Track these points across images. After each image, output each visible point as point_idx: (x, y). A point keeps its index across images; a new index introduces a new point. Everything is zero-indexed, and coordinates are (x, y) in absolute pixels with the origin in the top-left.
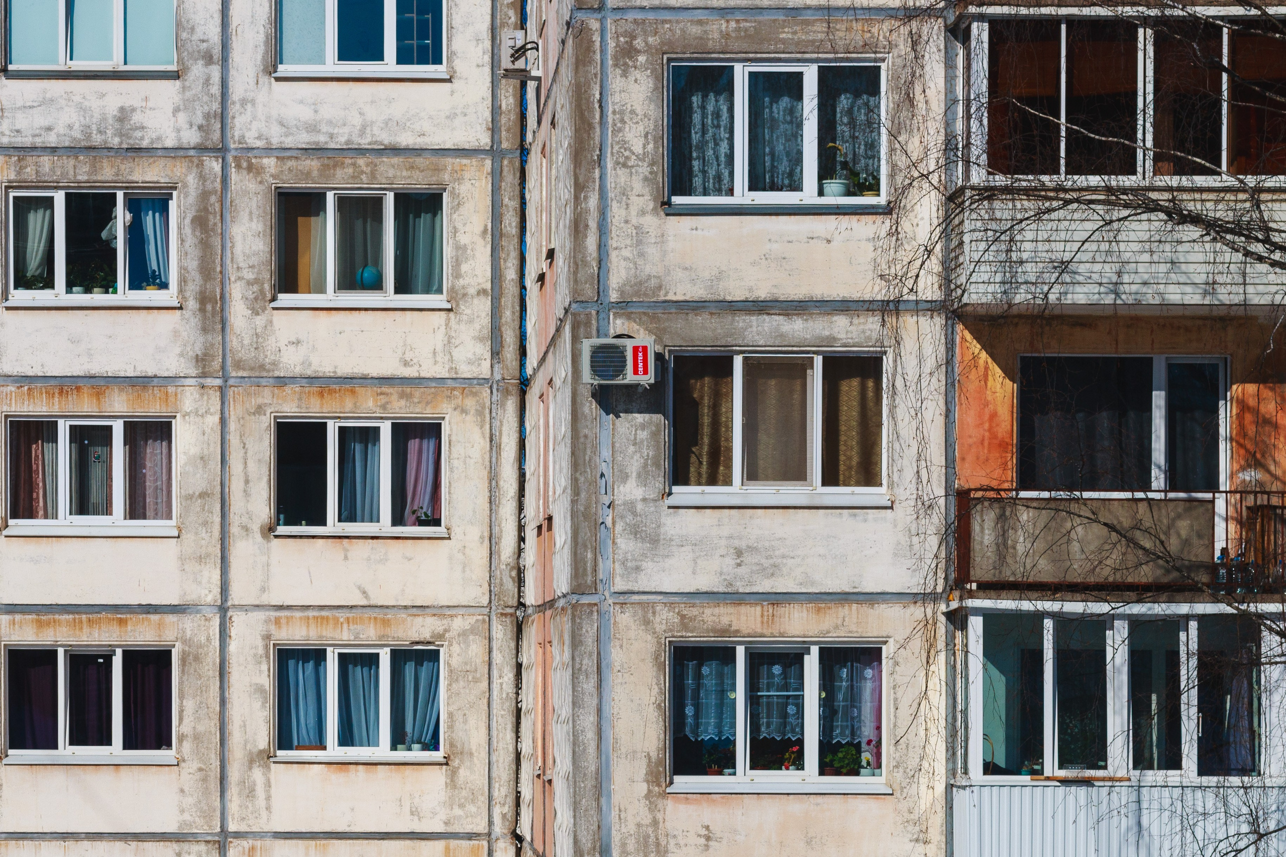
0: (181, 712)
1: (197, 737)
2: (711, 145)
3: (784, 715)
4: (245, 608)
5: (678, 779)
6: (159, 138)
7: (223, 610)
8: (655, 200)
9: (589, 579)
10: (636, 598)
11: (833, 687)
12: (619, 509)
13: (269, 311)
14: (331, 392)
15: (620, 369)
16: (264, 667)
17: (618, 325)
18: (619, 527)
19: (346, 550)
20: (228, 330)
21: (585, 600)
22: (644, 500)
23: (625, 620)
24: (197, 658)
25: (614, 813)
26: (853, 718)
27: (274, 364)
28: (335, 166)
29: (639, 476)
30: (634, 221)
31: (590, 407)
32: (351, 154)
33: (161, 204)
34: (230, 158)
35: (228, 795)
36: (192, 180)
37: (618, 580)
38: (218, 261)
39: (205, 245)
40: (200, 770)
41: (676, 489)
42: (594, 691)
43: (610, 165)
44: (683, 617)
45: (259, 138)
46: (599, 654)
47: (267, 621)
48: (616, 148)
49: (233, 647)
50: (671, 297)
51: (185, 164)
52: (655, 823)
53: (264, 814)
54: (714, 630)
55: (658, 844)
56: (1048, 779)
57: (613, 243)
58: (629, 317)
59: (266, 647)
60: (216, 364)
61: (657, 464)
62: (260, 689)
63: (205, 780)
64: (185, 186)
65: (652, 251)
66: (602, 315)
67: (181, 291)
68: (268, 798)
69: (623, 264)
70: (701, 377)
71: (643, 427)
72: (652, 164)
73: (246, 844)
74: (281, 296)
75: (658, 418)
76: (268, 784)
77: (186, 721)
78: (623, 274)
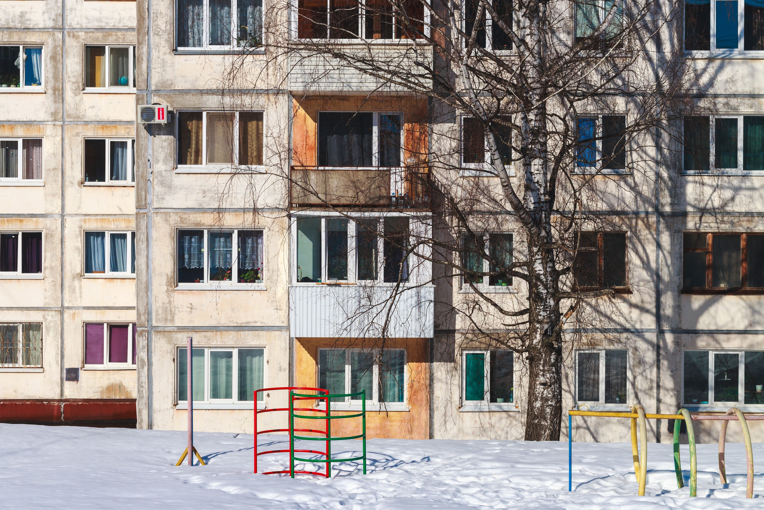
0: (45, 258)
1: (52, 268)
2: (196, 26)
3: (226, 258)
4: (71, 215)
5: (180, 284)
6: (37, 24)
7: (63, 216)
8: (170, 48)
9: (143, 203)
10: (162, 210)
11: (245, 246)
12: (155, 174)
13: (81, 94)
14: (107, 127)
15: (153, 118)
16: (79, 239)
17: (155, 99)
18: (155, 182)
19: (113, 192)
20: (65, 102)
21: (142, 211)
22: (166, 170)
23: (158, 219)
24: (52, 236)
25: (153, 298)
26: (253, 259)
27: (83, 116)
28: (108, 35)
29: (163, 161)
30: (161, 57)
31: (144, 133)
32: (115, 30)
33: (39, 51)
34: (66, 32)
35: (64, 292)
36: (50, 41)
37: (155, 203)
38: (61, 74)
39: (55, 67)
40: (53, 281)
41: (179, 166)
42: (145, 248)
43: (151, 34)
44: (181, 218)
45: (77, 24)
46: (147, 233)
47: (81, 221)
48: (154, 28)
49: (66, 231)
50: (177, 88)
51: (47, 34)
52: (170, 302)
53: (79, 299)
54: (194, 224)
55: (171, 311)
56: (323, 284)
57: (153, 66)
58: (159, 96)
59: (80, 231)
60: (60, 116)
61: (171, 156)
62: (77, 248)
63: (55, 285)
64: (47, 43)
65: (169, 69)
66: (149, 95)
67: (45, 86)
68: (81, 293)
69: (157, 74)
70: (192, 121)
71: (165, 141)
72: (169, 34)
73: (71, 312)
74: (87, 88)
75: (171, 137)
76: (81, 287)
77: (47, 261)
78: (157, 79)
